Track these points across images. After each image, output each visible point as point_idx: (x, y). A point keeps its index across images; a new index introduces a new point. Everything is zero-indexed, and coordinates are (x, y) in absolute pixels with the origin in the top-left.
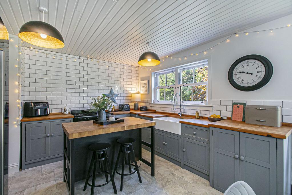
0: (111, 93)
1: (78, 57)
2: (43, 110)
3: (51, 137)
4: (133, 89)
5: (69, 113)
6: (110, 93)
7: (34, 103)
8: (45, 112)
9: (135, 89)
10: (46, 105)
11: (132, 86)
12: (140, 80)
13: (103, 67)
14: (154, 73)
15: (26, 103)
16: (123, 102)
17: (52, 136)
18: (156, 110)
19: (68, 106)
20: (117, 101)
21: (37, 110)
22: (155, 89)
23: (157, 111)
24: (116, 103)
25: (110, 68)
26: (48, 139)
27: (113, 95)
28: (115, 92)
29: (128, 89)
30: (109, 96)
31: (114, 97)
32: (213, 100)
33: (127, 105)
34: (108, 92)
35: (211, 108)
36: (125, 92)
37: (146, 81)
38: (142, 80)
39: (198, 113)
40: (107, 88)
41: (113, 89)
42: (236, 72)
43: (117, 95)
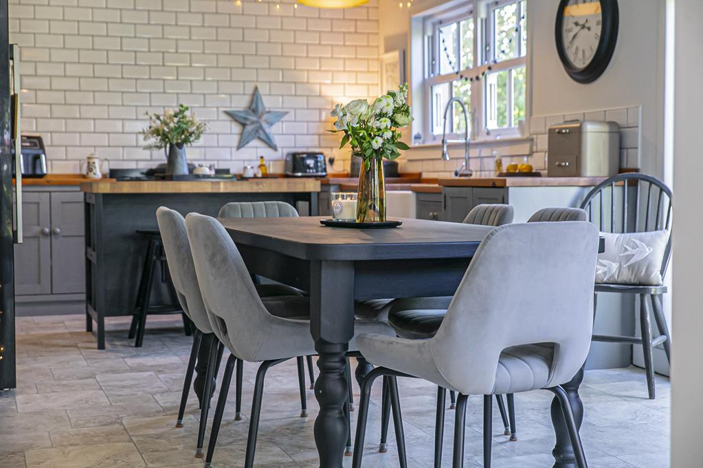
0: (254, 106)
2: (30, 158)
3: (53, 236)
4: (351, 90)
5: (104, 174)
6: (249, 108)
8: (34, 167)
9: (362, 90)
10: (35, 145)
11: (351, 78)
12: (382, 49)
13: (222, 7)
14: (425, 19)
17: (55, 233)
18: (420, 174)
19: (100, 153)
23: (425, 176)
26: (45, 242)
27: (262, 113)
29: (327, 91)
30: (246, 119)
31: (265, 125)
32: (534, 116)
33: (313, 156)
34: (240, 104)
35: (527, 146)
36: (316, 103)
37: (395, 56)
38: (387, 50)
39: (499, 164)
40: (239, 88)
41: (261, 91)
42: (568, 24)
43: (280, 115)
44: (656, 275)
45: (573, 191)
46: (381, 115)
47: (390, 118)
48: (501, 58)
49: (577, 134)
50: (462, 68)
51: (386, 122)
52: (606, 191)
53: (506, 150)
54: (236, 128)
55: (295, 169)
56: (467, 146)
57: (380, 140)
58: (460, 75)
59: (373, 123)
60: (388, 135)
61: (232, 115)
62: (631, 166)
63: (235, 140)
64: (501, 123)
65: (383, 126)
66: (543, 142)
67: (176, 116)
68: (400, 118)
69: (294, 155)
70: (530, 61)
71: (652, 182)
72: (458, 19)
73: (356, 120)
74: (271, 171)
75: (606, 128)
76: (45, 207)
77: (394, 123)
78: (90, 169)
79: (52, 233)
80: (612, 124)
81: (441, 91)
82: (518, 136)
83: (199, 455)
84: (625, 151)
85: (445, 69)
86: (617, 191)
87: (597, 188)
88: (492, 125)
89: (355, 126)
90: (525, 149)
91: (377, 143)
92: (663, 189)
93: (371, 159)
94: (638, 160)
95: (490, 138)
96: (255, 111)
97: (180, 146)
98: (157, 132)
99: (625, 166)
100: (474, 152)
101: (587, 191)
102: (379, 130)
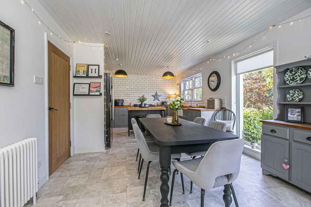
1: (137, 75)
4: (172, 92)
5: (133, 105)
7: (118, 100)
8: (122, 104)
9: (173, 92)
10: (123, 101)
11: (171, 90)
13: (152, 79)
14: (183, 80)
15: (115, 100)
16: (164, 100)
19: (133, 102)
20: (160, 100)
21: (119, 103)
22: (184, 91)
23: (184, 106)
24: (159, 101)
25: (156, 79)
26: (123, 116)
28: (158, 94)
29: (167, 92)
31: (158, 97)
32: (204, 97)
33: (165, 102)
34: (154, 94)
35: (203, 102)
36: (166, 94)
37: (178, 86)
38: (177, 85)
39: (197, 105)
40: (154, 92)
41: (157, 92)
42: (210, 81)
43: (160, 96)
44: (231, 130)
45: (213, 112)
46: (178, 101)
47: (180, 101)
48: (197, 87)
49: (213, 101)
50: (190, 88)
51: (179, 102)
52: (220, 112)
53: (198, 102)
54: (153, 98)
55: (162, 104)
56: (191, 101)
57: (177, 106)
58: (189, 89)
59: (176, 103)
60: (179, 105)
61: (153, 96)
62: (224, 107)
63: (153, 100)
64: (197, 97)
65: (178, 103)
66: (206, 101)
67: (142, 97)
68: (182, 101)
69: (162, 102)
70: (202, 87)
71: (229, 111)
72: (189, 81)
73: (172, 102)
74: (159, 104)
75: (219, 100)
76: (123, 110)
77: (180, 102)
78: (131, 104)
79: (124, 115)
80: (220, 99)
81: (186, 92)
82: (200, 100)
83: (138, 173)
84: (223, 104)
85: (187, 88)
86: (222, 112)
87: (218, 111)
88: (195, 98)
89: (172, 103)
90: (202, 102)
91: (177, 107)
92: (232, 112)
93: (175, 110)
94: (226, 106)
95: (195, 100)
96: (156, 95)
97: (143, 102)
98: (139, 99)
99: (222, 107)
100: (192, 102)
101: (216, 112)
102: (177, 104)
